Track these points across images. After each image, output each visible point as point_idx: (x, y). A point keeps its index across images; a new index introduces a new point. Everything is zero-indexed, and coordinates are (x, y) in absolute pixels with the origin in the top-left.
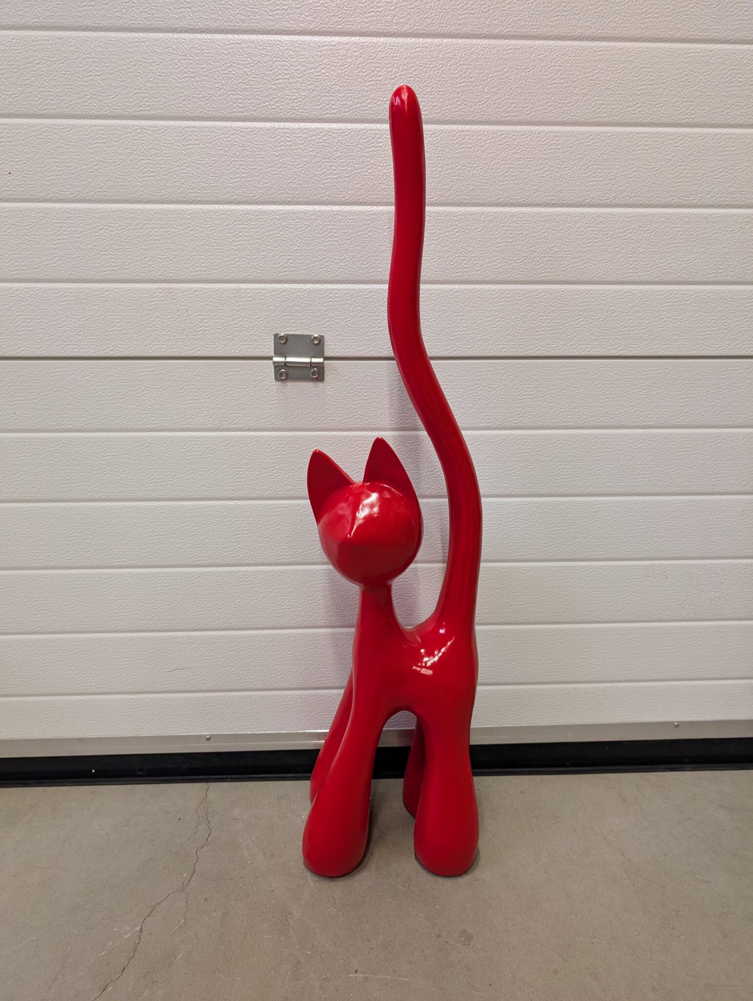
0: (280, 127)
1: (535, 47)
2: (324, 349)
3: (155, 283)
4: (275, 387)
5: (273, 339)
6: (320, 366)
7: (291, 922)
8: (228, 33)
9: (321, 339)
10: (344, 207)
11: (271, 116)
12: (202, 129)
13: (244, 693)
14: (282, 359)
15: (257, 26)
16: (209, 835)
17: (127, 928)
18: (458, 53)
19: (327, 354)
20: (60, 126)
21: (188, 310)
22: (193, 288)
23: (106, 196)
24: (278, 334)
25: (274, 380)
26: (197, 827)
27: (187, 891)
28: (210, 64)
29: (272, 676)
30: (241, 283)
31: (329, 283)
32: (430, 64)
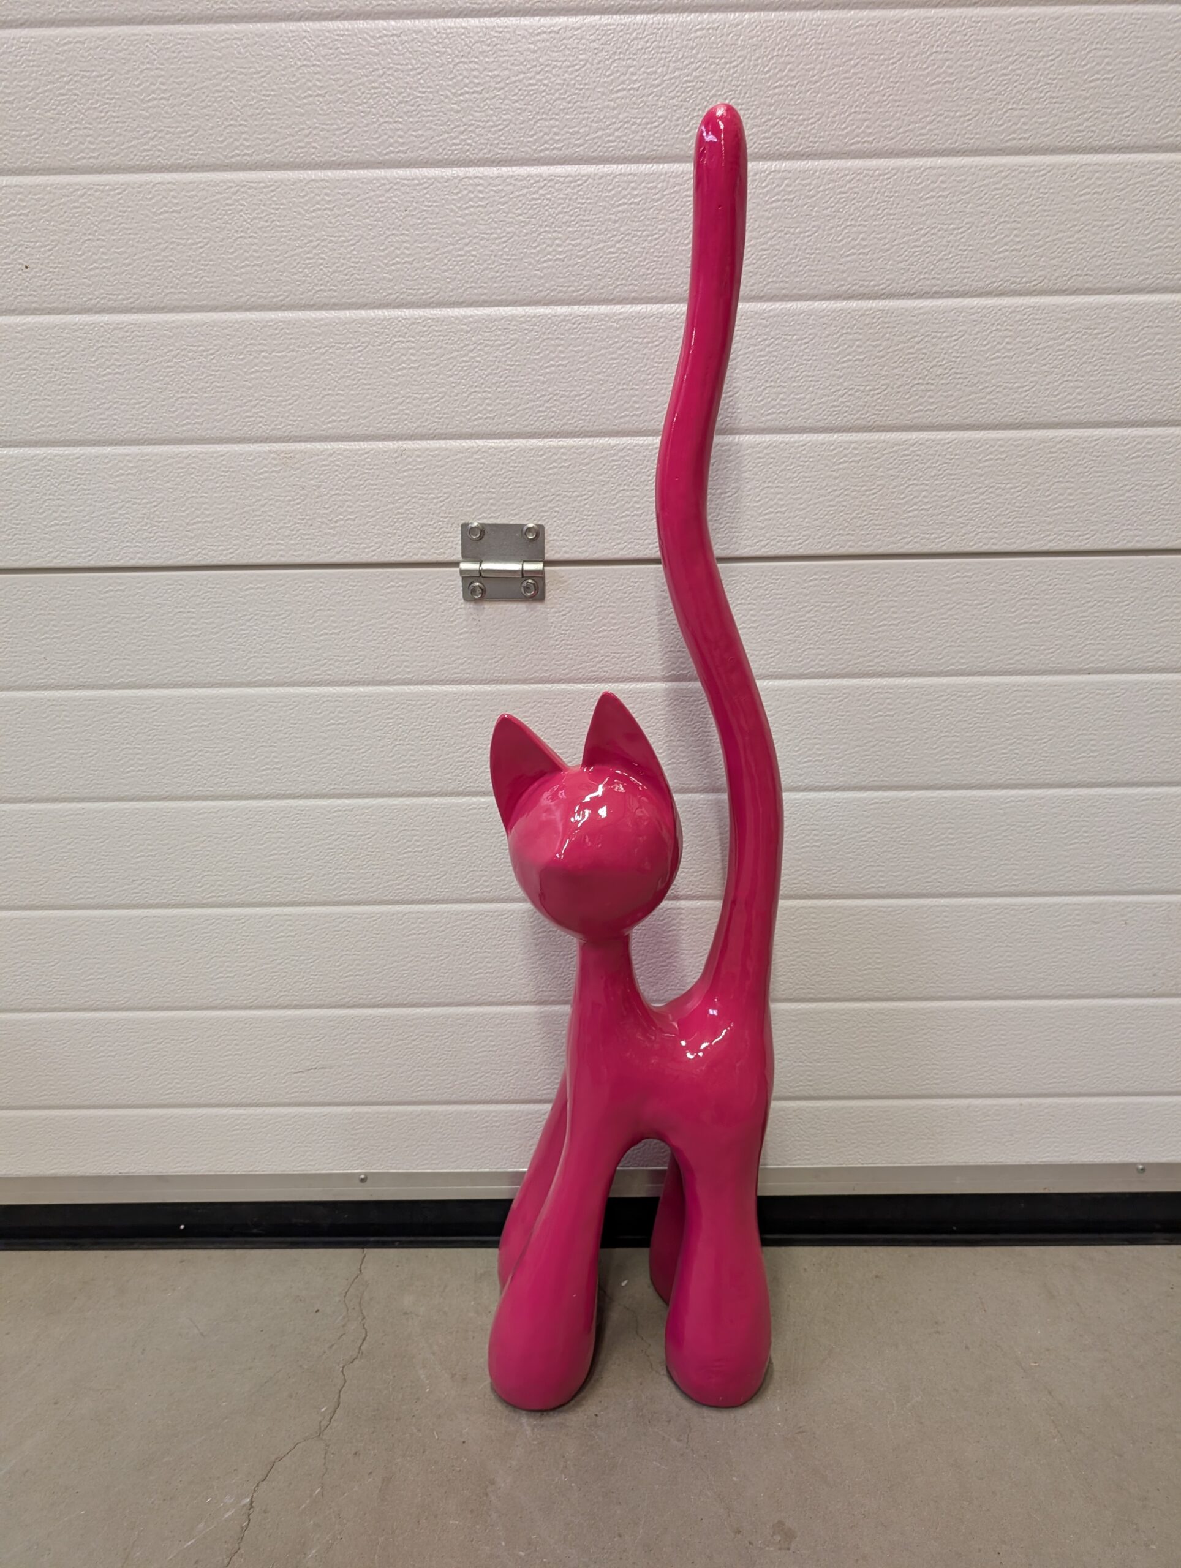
1: (905, 20)
2: (544, 548)
3: (265, 442)
4: (464, 612)
5: (459, 532)
6: (539, 576)
7: (493, 1498)
8: (378, 18)
9: (539, 532)
10: (576, 307)
11: (452, 157)
12: (337, 184)
13: (420, 1108)
14: (475, 566)
16: (364, 1340)
17: (228, 1500)
18: (770, 36)
19: (549, 555)
20: (106, 185)
21: (319, 487)
22: (328, 449)
23: (183, 300)
24: (468, 524)
25: (463, 601)
26: (344, 1326)
27: (326, 1437)
28: (349, 72)
29: (465, 1080)
30: (405, 439)
31: (551, 437)
32: (722, 58)
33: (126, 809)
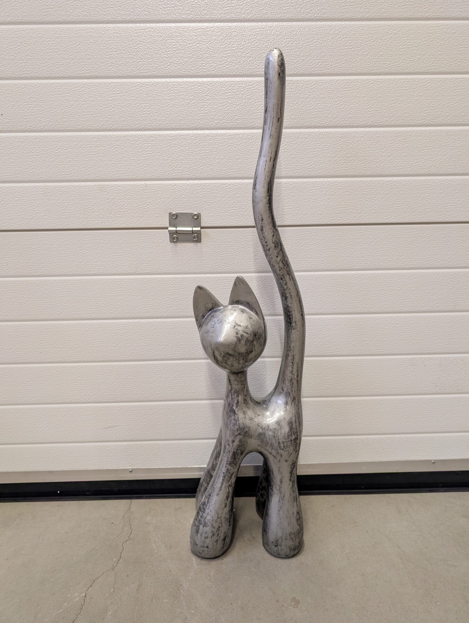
0: (171, 81)
1: (333, 26)
2: (200, 222)
3: (93, 182)
4: (170, 246)
5: (168, 216)
6: (199, 233)
7: (181, 591)
8: (137, 23)
9: (199, 216)
13: (153, 442)
14: (174, 229)
16: (131, 533)
17: (76, 594)
18: (283, 31)
19: (203, 225)
20: (33, 84)
21: (114, 199)
22: (117, 184)
24: (171, 213)
25: (169, 242)
26: (123, 528)
27: (115, 570)
28: (126, 43)
29: (171, 431)
30: (147, 180)
31: (203, 180)
32: (266, 39)
33: (38, 324)
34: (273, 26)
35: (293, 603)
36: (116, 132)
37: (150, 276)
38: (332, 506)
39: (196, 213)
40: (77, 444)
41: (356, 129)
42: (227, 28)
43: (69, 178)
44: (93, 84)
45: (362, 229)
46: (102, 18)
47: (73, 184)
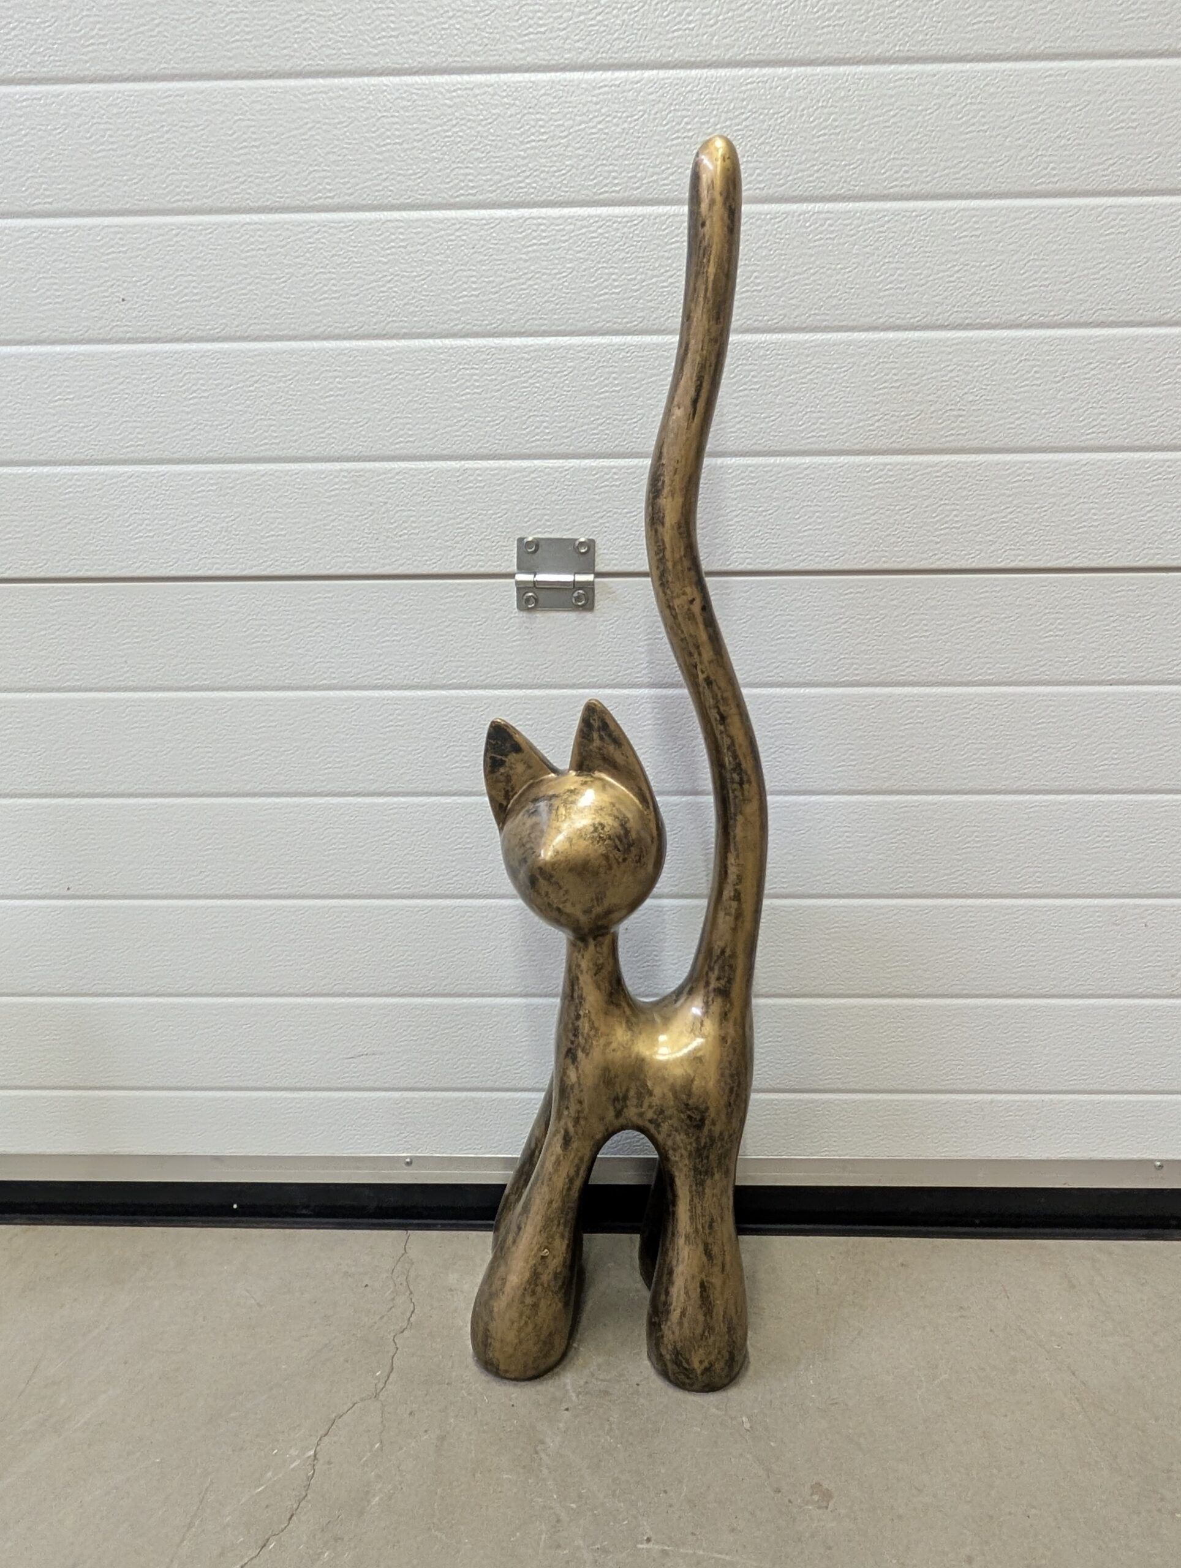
0: (532, 215)
2: (594, 560)
3: (337, 461)
4: (517, 620)
5: (516, 545)
6: (589, 587)
7: (543, 1455)
8: (453, 73)
9: (590, 545)
10: (629, 337)
11: (517, 199)
12: (411, 224)
13: (464, 1094)
14: (529, 578)
15: (497, 61)
16: (413, 1312)
17: (294, 1452)
18: (815, 89)
19: (600, 567)
20: (198, 225)
21: (386, 503)
22: (394, 469)
23: (265, 330)
24: (523, 539)
25: (516, 610)
26: (393, 1299)
27: (381, 1398)
28: (425, 122)
29: (508, 1068)
30: (468, 459)
31: (604, 458)
32: (770, 109)
33: (196, 804)
34: (790, 75)
35: (816, 1497)
36: (395, 341)
37: (466, 691)
38: (902, 1265)
39: (582, 540)
40: (282, 1093)
41: (989, 332)
42: (675, 82)
43: (280, 453)
44: (342, 225)
45: (997, 583)
46: (368, 63)
47: (288, 468)
